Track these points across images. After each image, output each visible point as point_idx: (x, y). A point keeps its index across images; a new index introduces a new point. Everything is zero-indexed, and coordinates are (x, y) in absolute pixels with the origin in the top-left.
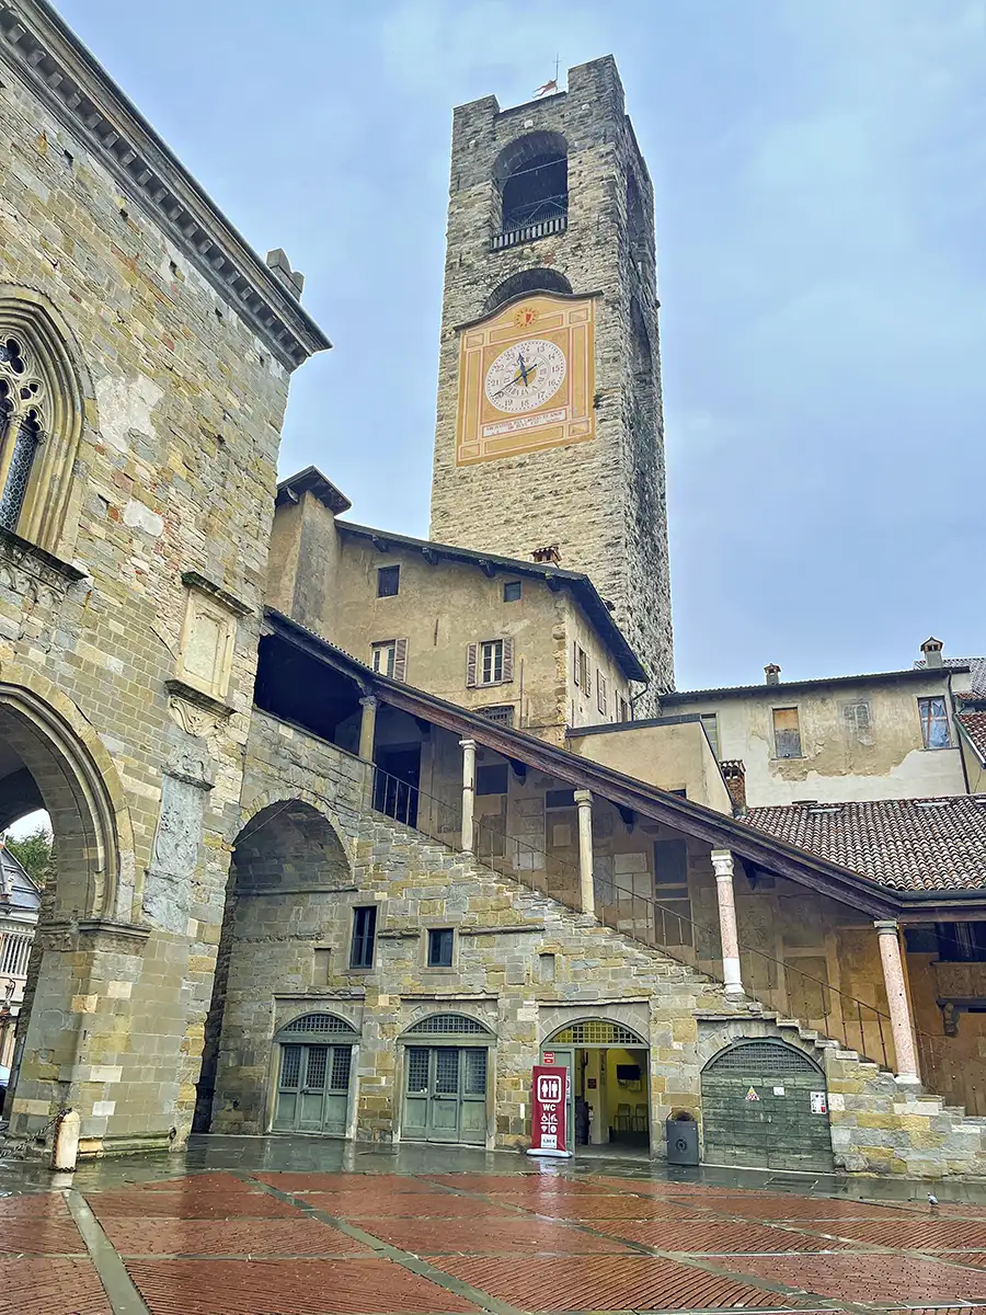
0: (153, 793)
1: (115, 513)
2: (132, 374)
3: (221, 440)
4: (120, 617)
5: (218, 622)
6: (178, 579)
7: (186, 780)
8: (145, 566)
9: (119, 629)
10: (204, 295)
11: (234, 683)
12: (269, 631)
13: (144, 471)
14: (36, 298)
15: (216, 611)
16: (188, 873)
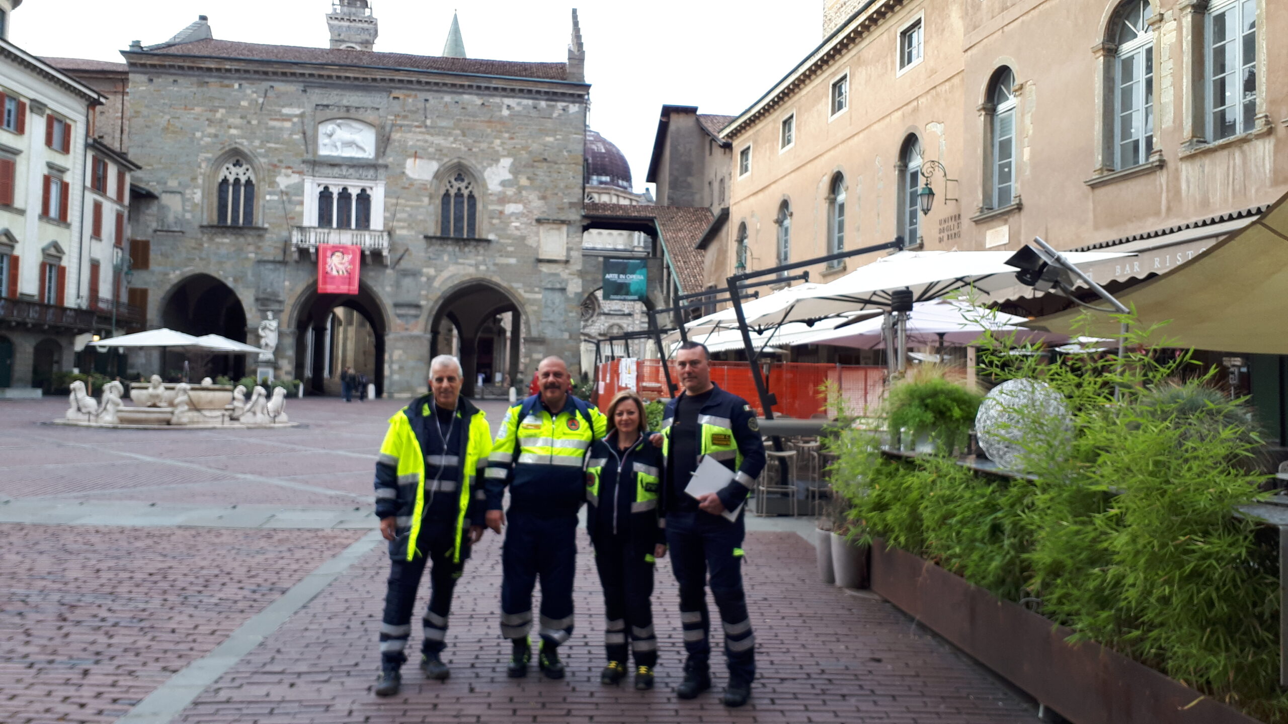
0: (539, 296)
1: (501, 212)
2: (497, 161)
3: (545, 160)
4: (511, 245)
5: (559, 229)
6: (534, 223)
7: (553, 289)
8: (517, 224)
9: (510, 249)
10: (525, 107)
11: (569, 250)
12: (586, 222)
13: (510, 192)
14: (456, 161)
15: (555, 226)
16: (562, 319)
